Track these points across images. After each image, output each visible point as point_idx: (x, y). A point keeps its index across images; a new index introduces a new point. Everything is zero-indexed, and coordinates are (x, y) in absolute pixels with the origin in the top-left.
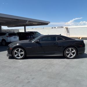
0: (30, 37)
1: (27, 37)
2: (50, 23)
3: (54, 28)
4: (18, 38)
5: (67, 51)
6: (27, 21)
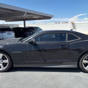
0: (28, 33)
1: (26, 33)
2: (53, 16)
3: (58, 23)
4: (13, 34)
5: (85, 60)
6: (25, 12)
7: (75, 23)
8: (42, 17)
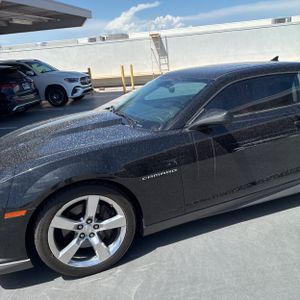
2: (90, 12)
7: (163, 33)
8: (46, 19)
